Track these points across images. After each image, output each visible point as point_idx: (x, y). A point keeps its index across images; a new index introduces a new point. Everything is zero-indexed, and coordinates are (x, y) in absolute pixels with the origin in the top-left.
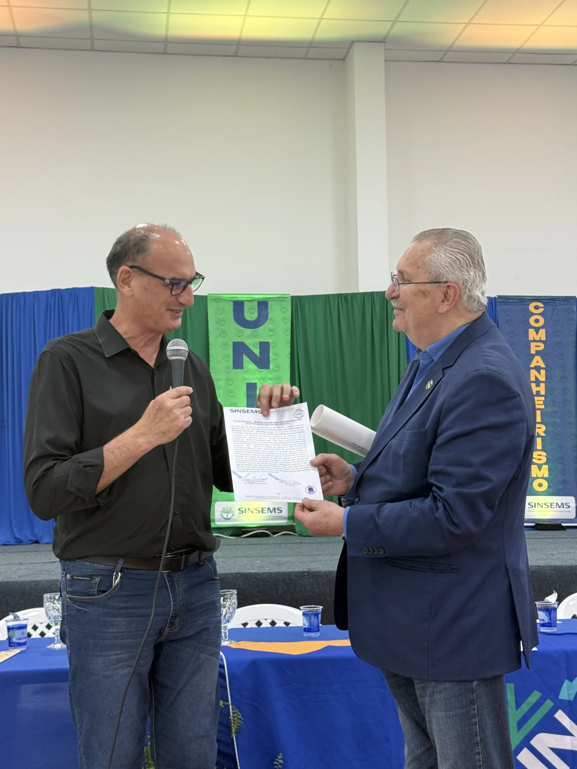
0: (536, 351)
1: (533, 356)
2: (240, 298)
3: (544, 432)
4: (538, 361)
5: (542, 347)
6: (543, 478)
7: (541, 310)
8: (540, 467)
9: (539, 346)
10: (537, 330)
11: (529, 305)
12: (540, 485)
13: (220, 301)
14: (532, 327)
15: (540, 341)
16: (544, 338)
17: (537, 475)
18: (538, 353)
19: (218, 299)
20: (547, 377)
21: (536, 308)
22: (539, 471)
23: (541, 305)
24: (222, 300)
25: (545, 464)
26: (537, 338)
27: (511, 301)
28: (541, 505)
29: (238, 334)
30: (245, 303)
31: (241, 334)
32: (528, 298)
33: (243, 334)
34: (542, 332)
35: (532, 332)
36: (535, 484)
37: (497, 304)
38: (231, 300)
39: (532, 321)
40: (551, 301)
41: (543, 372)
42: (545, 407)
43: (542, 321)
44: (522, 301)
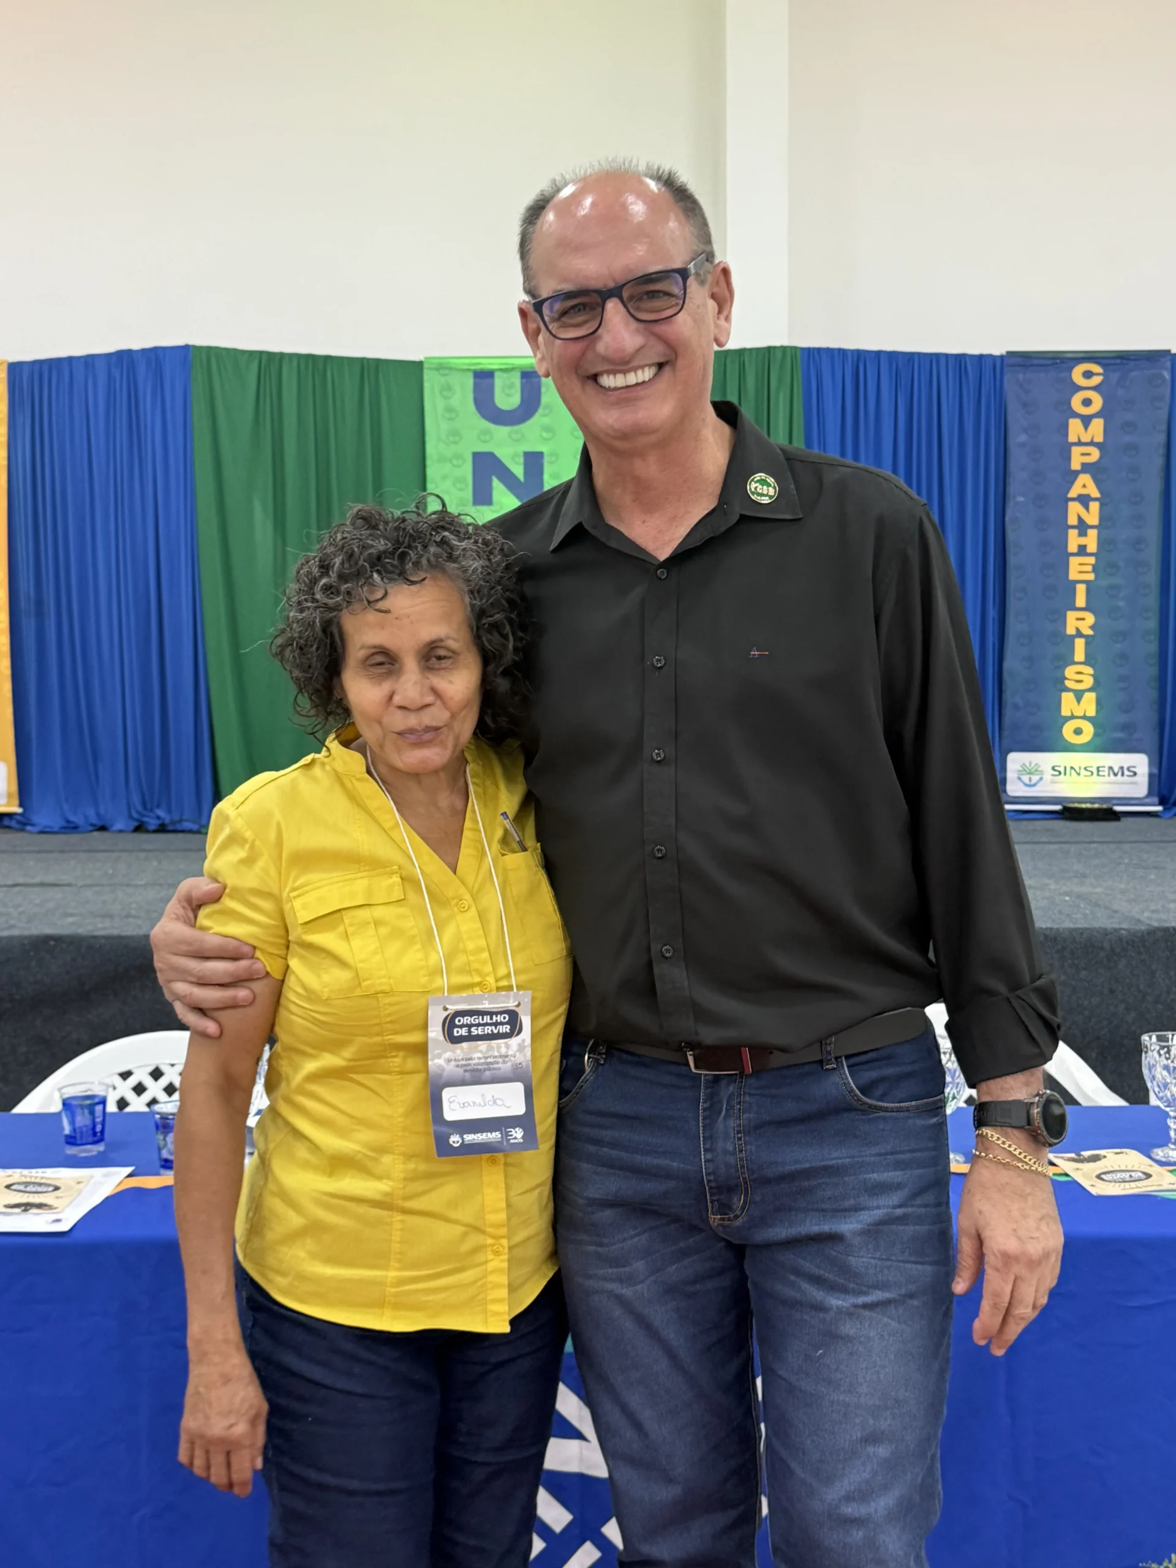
0: (1083, 465)
1: (1076, 474)
2: (487, 365)
3: (1092, 627)
4: (1084, 484)
5: (1095, 455)
6: (1084, 717)
7: (1096, 380)
8: (1079, 695)
9: (1089, 454)
10: (1086, 421)
11: (1070, 370)
12: (1078, 732)
13: (446, 372)
14: (1076, 415)
15: (1091, 443)
16: (1099, 439)
17: (1072, 713)
18: (1086, 468)
19: (443, 367)
20: (1102, 518)
21: (1088, 375)
22: (1077, 704)
23: (1096, 368)
24: (451, 369)
25: (1090, 690)
26: (1086, 438)
27: (1035, 362)
28: (1078, 771)
29: (483, 438)
30: (497, 374)
31: (488, 438)
32: (1069, 355)
33: (492, 438)
34: (1097, 425)
35: (1075, 426)
36: (1067, 731)
37: (1006, 369)
38: (469, 370)
39: (1076, 403)
40: (1118, 361)
41: (1095, 506)
42: (1096, 578)
43: (1098, 402)
44: (1058, 361)
